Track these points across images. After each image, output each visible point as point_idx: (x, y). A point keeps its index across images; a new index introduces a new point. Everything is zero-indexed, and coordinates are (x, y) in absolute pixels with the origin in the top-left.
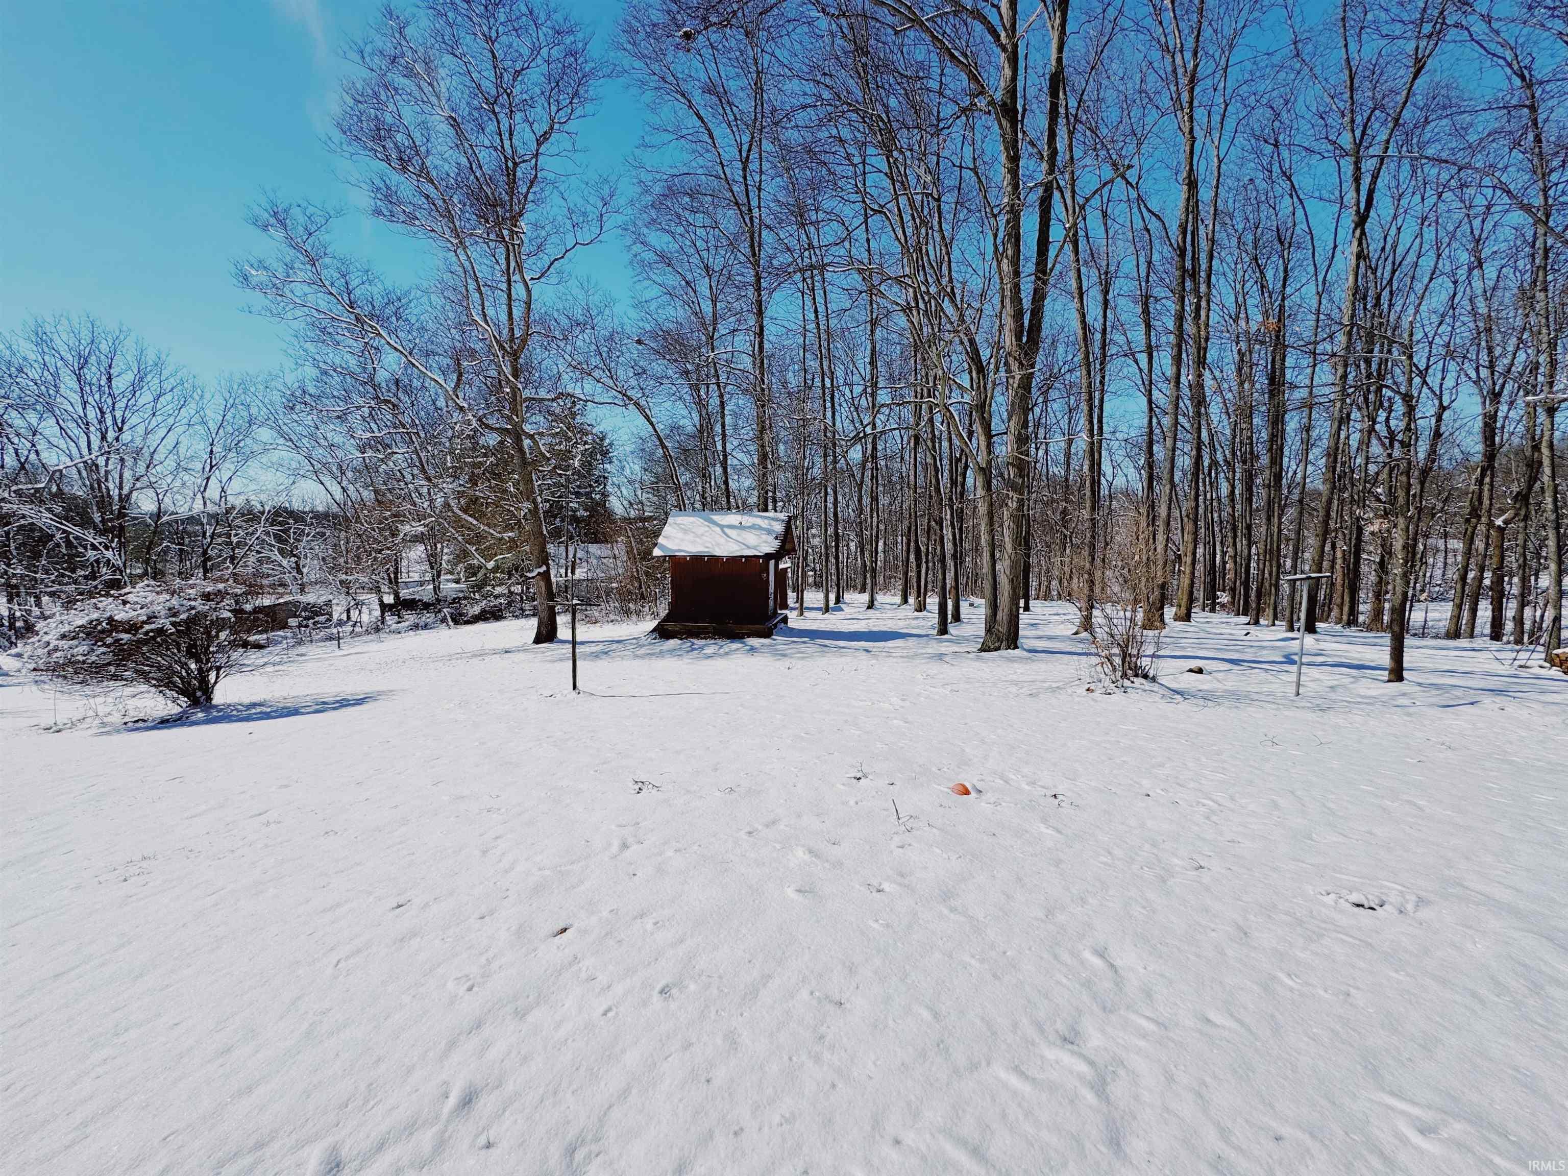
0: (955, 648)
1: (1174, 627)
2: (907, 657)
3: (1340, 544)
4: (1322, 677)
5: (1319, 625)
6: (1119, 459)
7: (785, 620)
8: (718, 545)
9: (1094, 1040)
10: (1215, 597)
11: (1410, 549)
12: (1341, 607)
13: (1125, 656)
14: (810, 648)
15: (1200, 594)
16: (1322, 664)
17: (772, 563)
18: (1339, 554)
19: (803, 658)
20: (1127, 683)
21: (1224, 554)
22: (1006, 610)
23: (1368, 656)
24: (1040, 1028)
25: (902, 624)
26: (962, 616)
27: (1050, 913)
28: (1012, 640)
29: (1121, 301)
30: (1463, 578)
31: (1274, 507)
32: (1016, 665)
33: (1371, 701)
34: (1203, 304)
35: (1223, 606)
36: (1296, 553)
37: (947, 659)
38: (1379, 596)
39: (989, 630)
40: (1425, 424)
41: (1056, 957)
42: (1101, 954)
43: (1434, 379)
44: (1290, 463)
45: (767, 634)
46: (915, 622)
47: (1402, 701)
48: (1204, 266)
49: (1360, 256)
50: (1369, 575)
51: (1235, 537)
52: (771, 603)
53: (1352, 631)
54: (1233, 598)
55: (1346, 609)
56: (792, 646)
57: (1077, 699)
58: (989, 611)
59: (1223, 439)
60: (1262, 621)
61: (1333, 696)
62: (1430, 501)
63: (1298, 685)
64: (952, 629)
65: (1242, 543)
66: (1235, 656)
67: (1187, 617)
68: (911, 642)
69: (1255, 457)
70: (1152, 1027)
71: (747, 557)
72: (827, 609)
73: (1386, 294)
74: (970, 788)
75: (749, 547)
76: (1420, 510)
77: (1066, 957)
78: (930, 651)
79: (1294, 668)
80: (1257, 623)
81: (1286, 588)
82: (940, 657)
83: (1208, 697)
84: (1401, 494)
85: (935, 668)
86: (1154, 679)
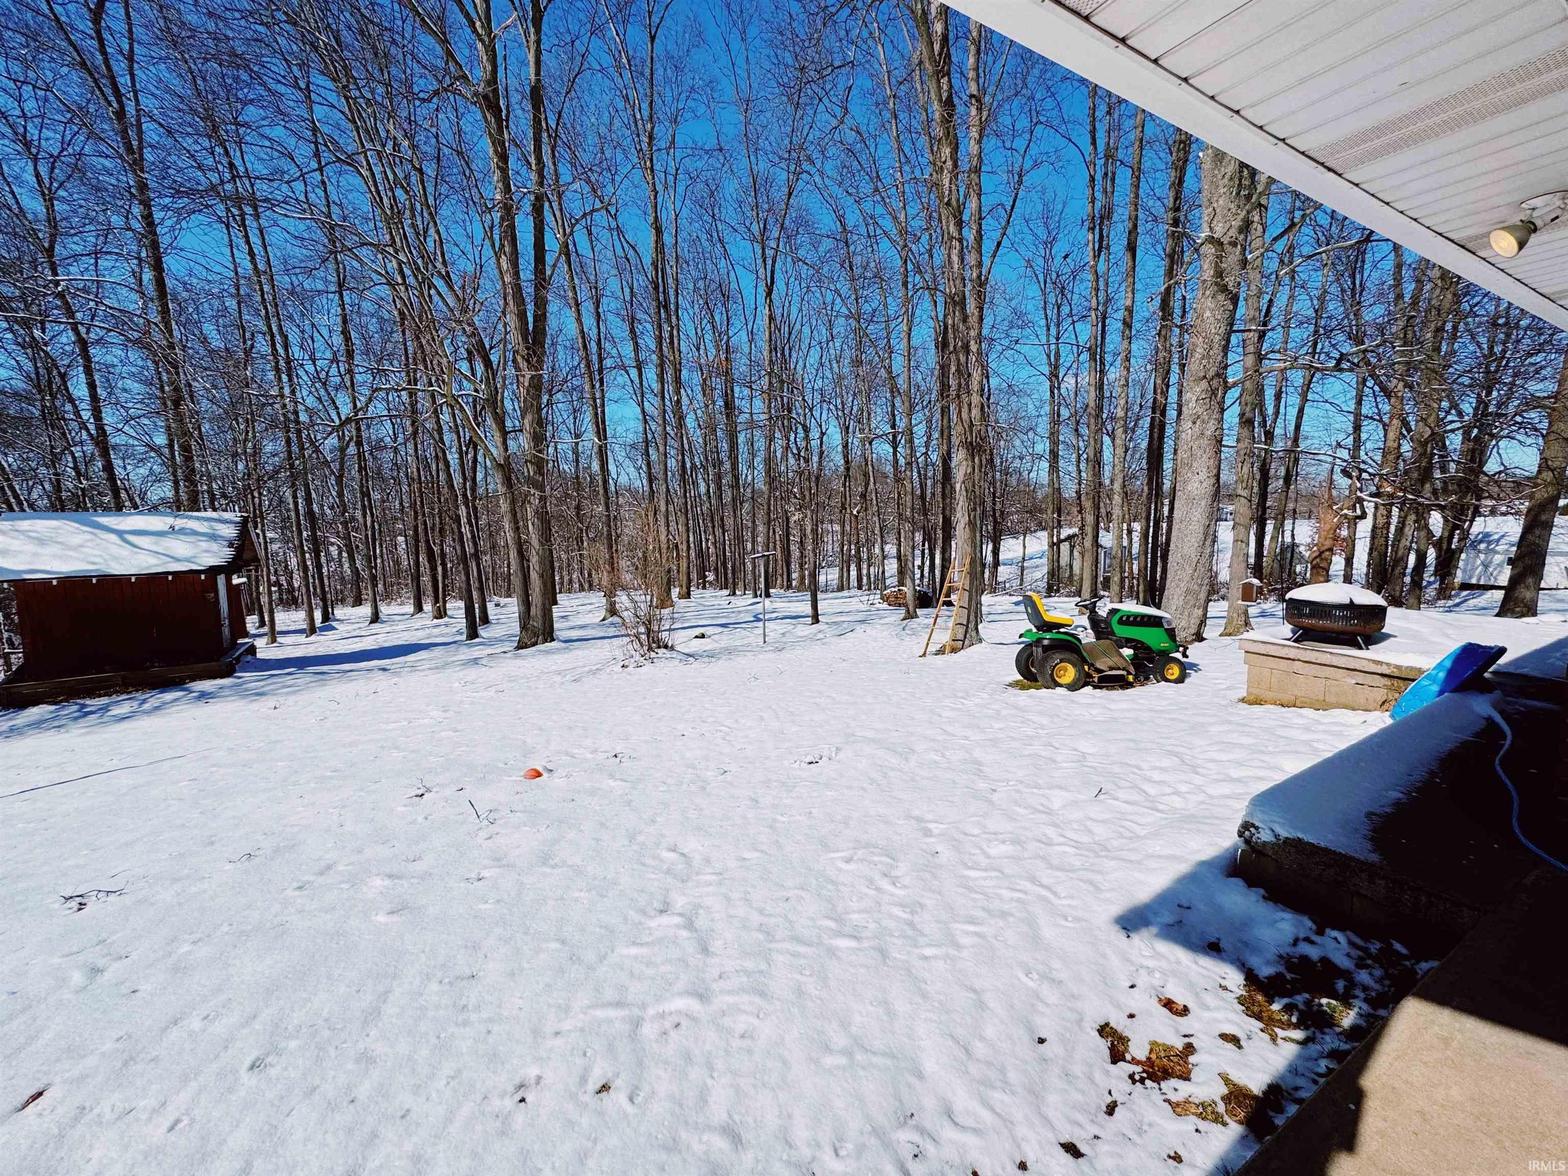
0: (490, 651)
1: (681, 604)
2: (437, 668)
3: (777, 529)
4: (778, 628)
5: (772, 591)
6: (621, 459)
7: (252, 650)
8: (115, 558)
9: (680, 902)
10: (705, 577)
11: (815, 531)
12: (782, 575)
13: (649, 631)
14: (303, 678)
15: (694, 576)
16: (776, 618)
17: (221, 580)
18: (778, 538)
19: (294, 692)
20: (653, 655)
21: (707, 540)
22: (539, 605)
23: (800, 609)
24: (644, 912)
25: (420, 634)
26: (491, 617)
27: (631, 838)
28: (548, 634)
29: (611, 317)
30: (842, 550)
31: (737, 501)
32: (555, 657)
33: (805, 638)
34: (675, 332)
35: (711, 583)
36: (753, 538)
37: (484, 662)
38: (801, 566)
39: (524, 627)
40: (815, 443)
41: (643, 864)
42: (673, 850)
43: (817, 414)
44: (743, 468)
45: (228, 672)
46: (436, 631)
47: (820, 636)
48: (672, 300)
49: (771, 318)
50: (795, 550)
51: (714, 527)
52: (226, 631)
53: (790, 593)
54: (717, 576)
55: (785, 577)
56: (270, 681)
57: (615, 676)
58: (522, 609)
59: (698, 446)
60: (738, 592)
61: (784, 639)
62: (822, 498)
63: (765, 636)
64: (483, 632)
65: (719, 531)
66: (724, 621)
67: (688, 595)
68: (437, 651)
69: (721, 463)
70: (714, 877)
71: (175, 574)
72: (312, 630)
73: (787, 347)
74: (541, 770)
75: (177, 560)
76: (817, 504)
77: (650, 862)
78: (462, 657)
79: (761, 624)
80: (734, 594)
81: (749, 566)
82: (475, 661)
83: (711, 655)
84: (807, 493)
85: (472, 673)
86: (672, 648)
